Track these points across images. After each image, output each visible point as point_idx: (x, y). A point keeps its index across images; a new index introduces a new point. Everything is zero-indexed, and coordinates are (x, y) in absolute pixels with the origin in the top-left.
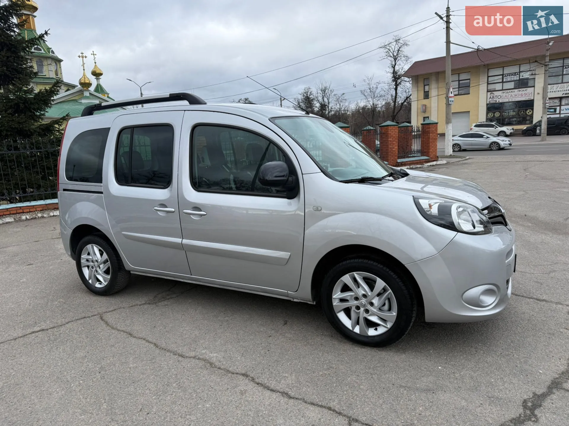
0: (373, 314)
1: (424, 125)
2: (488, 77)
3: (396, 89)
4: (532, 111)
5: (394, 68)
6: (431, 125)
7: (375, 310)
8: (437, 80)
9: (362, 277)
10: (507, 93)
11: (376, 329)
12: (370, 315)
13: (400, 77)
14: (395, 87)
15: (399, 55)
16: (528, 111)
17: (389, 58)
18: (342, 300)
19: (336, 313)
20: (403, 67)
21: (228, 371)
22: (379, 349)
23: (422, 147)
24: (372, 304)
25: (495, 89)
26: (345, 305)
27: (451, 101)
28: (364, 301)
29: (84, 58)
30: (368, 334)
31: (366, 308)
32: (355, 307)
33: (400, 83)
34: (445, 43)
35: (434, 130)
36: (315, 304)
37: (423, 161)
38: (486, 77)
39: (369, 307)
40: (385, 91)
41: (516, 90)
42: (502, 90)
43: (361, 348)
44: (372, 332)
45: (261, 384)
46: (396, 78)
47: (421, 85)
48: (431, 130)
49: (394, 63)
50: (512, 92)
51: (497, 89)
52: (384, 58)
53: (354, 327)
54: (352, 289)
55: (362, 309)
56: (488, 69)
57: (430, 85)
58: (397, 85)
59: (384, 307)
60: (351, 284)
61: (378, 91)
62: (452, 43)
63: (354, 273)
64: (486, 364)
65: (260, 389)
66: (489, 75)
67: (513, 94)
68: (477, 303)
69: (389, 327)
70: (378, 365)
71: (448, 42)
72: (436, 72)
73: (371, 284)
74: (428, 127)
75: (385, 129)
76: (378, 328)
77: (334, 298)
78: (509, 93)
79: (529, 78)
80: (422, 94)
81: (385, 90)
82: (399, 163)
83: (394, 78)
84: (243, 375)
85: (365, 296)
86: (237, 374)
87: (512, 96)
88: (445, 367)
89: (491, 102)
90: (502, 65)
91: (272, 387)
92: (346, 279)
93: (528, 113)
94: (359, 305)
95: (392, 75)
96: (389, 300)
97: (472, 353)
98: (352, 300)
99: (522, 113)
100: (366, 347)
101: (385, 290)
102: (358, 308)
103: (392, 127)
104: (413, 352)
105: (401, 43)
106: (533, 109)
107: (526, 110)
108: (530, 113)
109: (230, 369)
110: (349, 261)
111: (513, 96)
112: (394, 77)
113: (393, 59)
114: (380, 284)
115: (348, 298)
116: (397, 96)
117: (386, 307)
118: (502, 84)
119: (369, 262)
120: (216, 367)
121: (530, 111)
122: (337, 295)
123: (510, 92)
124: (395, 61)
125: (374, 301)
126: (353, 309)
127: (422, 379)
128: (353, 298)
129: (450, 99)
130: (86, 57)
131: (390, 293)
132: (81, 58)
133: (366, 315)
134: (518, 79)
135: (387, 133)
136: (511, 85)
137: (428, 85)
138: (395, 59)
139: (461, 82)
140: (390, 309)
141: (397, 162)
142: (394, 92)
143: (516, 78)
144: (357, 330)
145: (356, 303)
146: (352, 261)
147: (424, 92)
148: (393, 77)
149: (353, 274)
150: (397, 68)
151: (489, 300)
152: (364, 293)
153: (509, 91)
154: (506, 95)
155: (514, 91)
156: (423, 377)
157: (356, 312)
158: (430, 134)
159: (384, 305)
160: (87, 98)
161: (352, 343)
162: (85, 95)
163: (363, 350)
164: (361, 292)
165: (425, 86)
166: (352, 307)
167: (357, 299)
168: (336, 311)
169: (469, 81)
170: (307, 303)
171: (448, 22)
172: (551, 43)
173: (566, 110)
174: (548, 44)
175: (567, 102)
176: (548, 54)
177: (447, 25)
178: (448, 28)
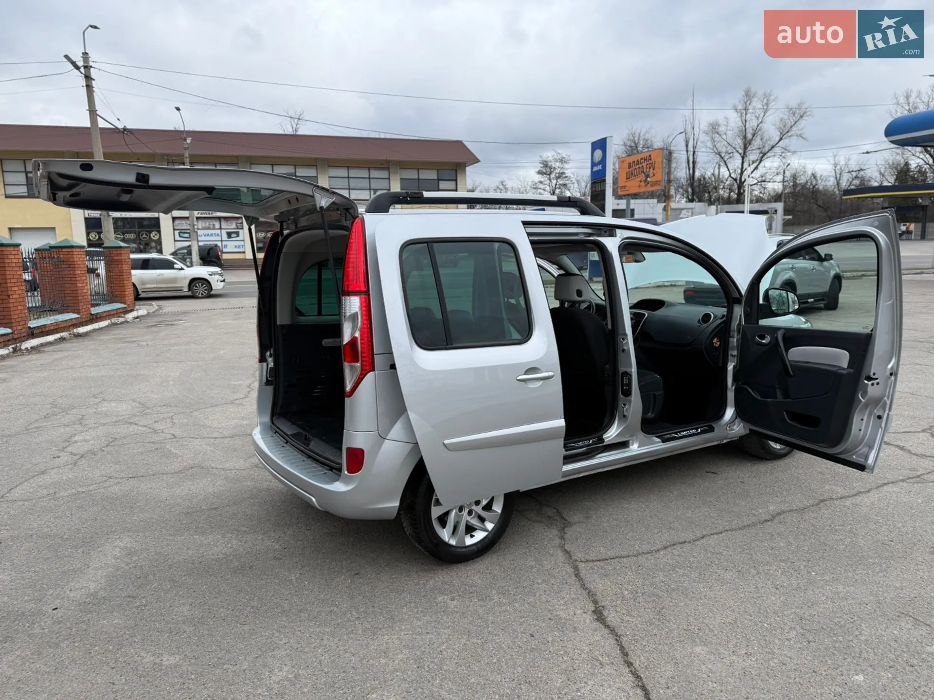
1: (111, 250)
4: (158, 235)
6: (122, 250)
16: (152, 235)
34: (88, 112)
35: (126, 258)
37: (121, 311)
71: (93, 112)
74: (118, 252)
75: (66, 253)
82: (93, 315)
89: (92, 215)
93: (154, 236)
99: (144, 236)
106: (159, 232)
107: (150, 232)
108: (157, 237)
121: (156, 235)
135: (71, 260)
141: (91, 314)
171: (88, 77)
172: (189, 141)
173: (205, 236)
174: (185, 140)
175: (204, 225)
176: (187, 155)
177: (86, 82)
178: (89, 87)
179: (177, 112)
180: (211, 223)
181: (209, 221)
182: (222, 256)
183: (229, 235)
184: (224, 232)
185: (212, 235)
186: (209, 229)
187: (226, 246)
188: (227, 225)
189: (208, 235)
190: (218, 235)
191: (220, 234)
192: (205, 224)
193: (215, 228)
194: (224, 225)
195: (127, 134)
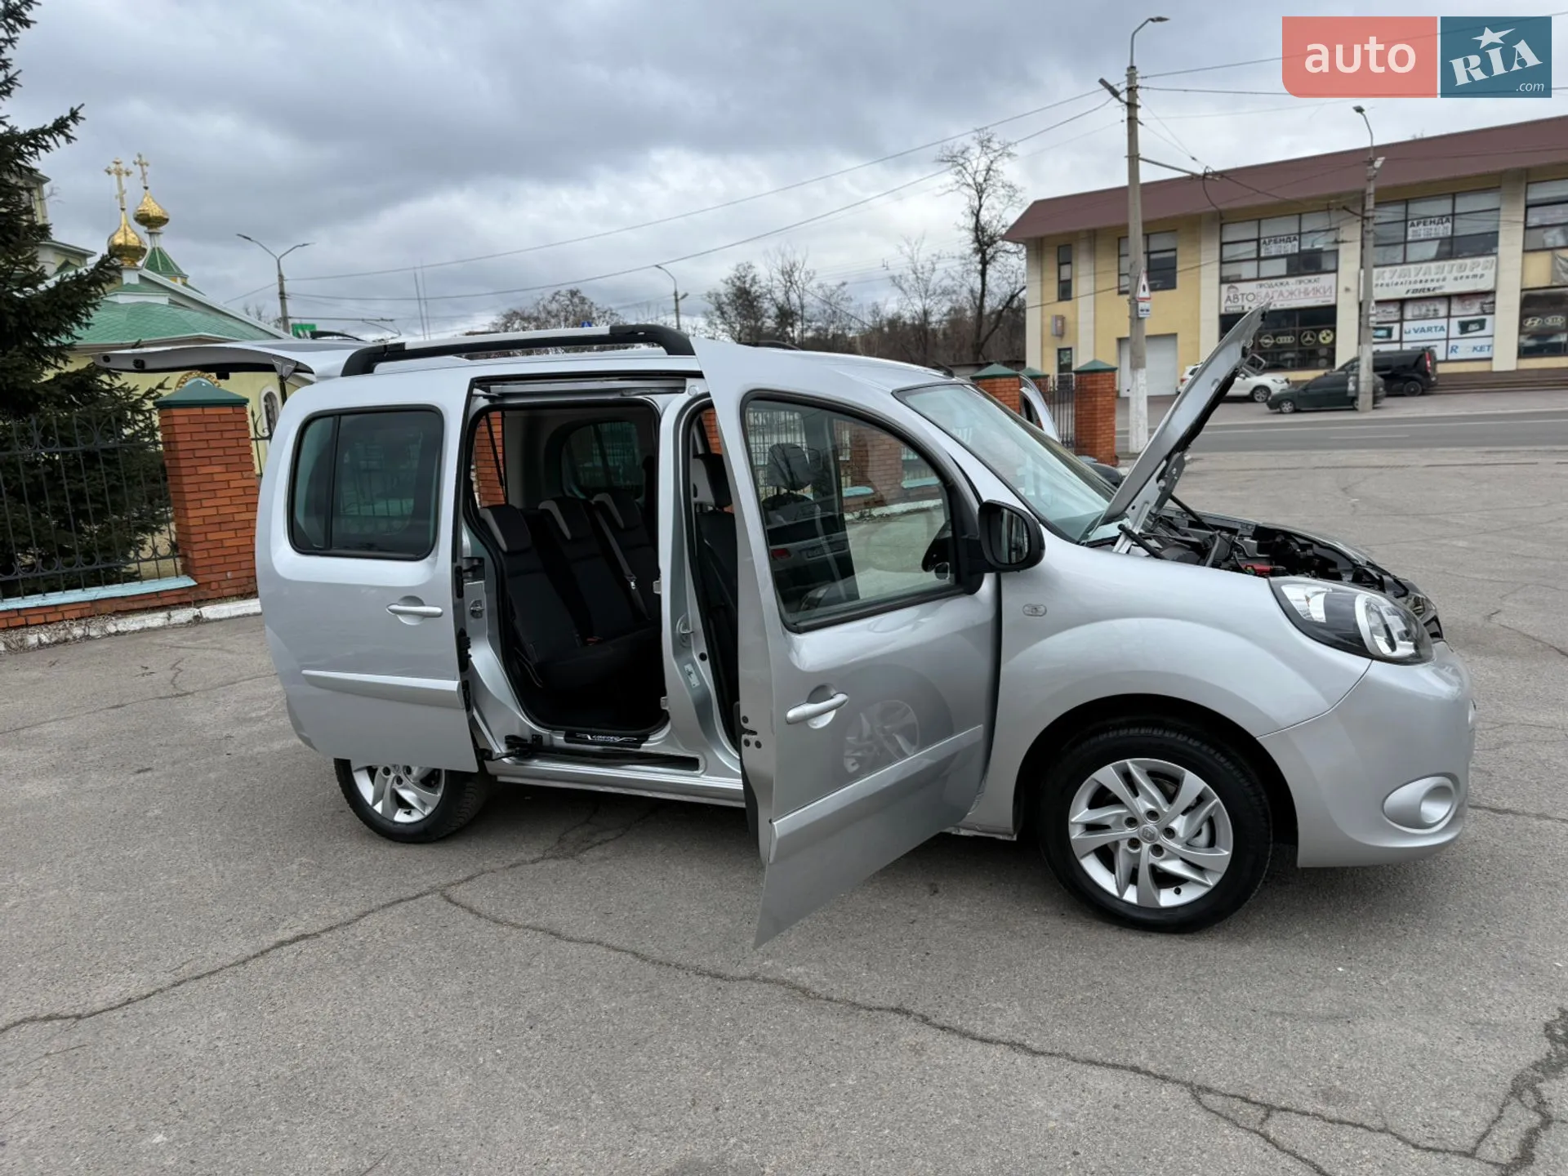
0: (1173, 856)
1: (1084, 375)
2: (1222, 244)
3: (983, 273)
4: (1332, 336)
5: (977, 216)
6: (1100, 374)
7: (1179, 847)
8: (1093, 251)
9: (1145, 771)
10: (1271, 286)
11: (1178, 892)
12: (1166, 859)
13: (992, 241)
14: (980, 267)
15: (991, 182)
16: (1323, 334)
17: (965, 189)
18: (1091, 827)
19: (1078, 857)
20: (1003, 213)
21: (854, 1004)
22: (1186, 936)
23: (1076, 431)
24: (1170, 833)
25: (1240, 276)
26: (1101, 839)
27: (1142, 310)
28: (1151, 825)
29: (124, 176)
30: (1158, 903)
31: (1158, 843)
32: (1126, 841)
33: (993, 257)
34: (1126, 160)
35: (1107, 386)
36: (1015, 839)
38: (1217, 245)
39: (1164, 841)
40: (953, 279)
41: (1292, 280)
42: (1258, 279)
43: (1143, 937)
44: (1168, 898)
45: (950, 1029)
46: (984, 242)
47: (1051, 262)
48: (1100, 387)
49: (976, 204)
50: (1282, 284)
51: (1244, 276)
52: (950, 188)
53: (1121, 891)
54: (1121, 798)
55: (1146, 846)
56: (1222, 225)
57: (1074, 262)
58: (984, 263)
59: (1197, 838)
60: (1118, 787)
61: (935, 278)
62: (1143, 160)
63: (1128, 761)
64: (1437, 957)
65: (955, 1039)
66: (1224, 240)
67: (1283, 289)
68: (1413, 819)
69: (1211, 884)
70: (1200, 971)
71: (1134, 158)
72: (1088, 231)
73: (1169, 786)
74: (1094, 379)
75: (988, 386)
76: (1183, 888)
77: (1072, 823)
78: (1276, 288)
79: (1325, 249)
80: (1053, 289)
81: (953, 274)
83: (976, 245)
84: (897, 1010)
85: (1152, 815)
86: (879, 1009)
87: (1281, 294)
88: (1351, 968)
89: (1231, 309)
90: (1258, 215)
91: (979, 1032)
92: (1107, 775)
93: (1324, 339)
94: (1136, 836)
95: (971, 236)
96: (1211, 821)
97: (1398, 934)
98: (1120, 825)
99: (1308, 338)
100: (1154, 935)
101: (1201, 800)
102: (1134, 843)
103: (1003, 380)
104: (1267, 938)
105: (995, 151)
106: (1334, 330)
107: (1318, 331)
108: (1329, 340)
109: (858, 1000)
110: (1115, 733)
111: (1286, 294)
112: (977, 240)
113: (975, 193)
114: (1193, 784)
115: (1109, 822)
116: (986, 292)
117: (1204, 838)
118: (1256, 263)
119: (1167, 734)
120: (819, 997)
121: (1328, 335)
122: (1081, 814)
123: (1276, 285)
124: (980, 198)
125: (1175, 825)
126: (1124, 845)
127: (1312, 994)
128: (1124, 819)
129: (1141, 305)
130: (128, 174)
131: (1217, 804)
132: (114, 176)
133: (1154, 860)
134: (1297, 251)
136: (1281, 266)
137: (1069, 263)
138: (980, 192)
139: (1153, 256)
140: (1212, 843)
142: (979, 280)
143: (1292, 248)
144: (1131, 895)
145: (1130, 832)
146: (1123, 733)
147: (1060, 282)
148: (974, 242)
149: (1126, 764)
150: (985, 216)
151: (1436, 811)
152: (1150, 807)
153: (1274, 282)
154: (1267, 293)
155: (1287, 283)
156: (1310, 990)
157: (1130, 854)
158: (1099, 399)
159: (1199, 833)
160: (131, 289)
161: (1116, 928)
162: (125, 282)
163: (1149, 940)
164: (1142, 805)
165: (1060, 264)
166: (1121, 842)
167: (1132, 822)
168: (1077, 852)
169: (1171, 254)
170: (994, 838)
171: (1132, 106)
172: (1378, 164)
173: (1416, 332)
174: (1372, 162)
175: (1417, 312)
176: (1371, 189)
177: (1129, 112)
178: (1132, 121)
179: (1359, 114)
180: (1432, 308)
181: (1428, 303)
182: (1434, 369)
183: (1464, 327)
184: (1454, 323)
185: (1430, 329)
186: (1425, 318)
187: (1454, 349)
188: (1464, 309)
189: (1423, 330)
190: (1442, 329)
191: (1446, 328)
192: (1420, 310)
193: (1436, 317)
194: (1456, 308)
195: (1212, 179)
